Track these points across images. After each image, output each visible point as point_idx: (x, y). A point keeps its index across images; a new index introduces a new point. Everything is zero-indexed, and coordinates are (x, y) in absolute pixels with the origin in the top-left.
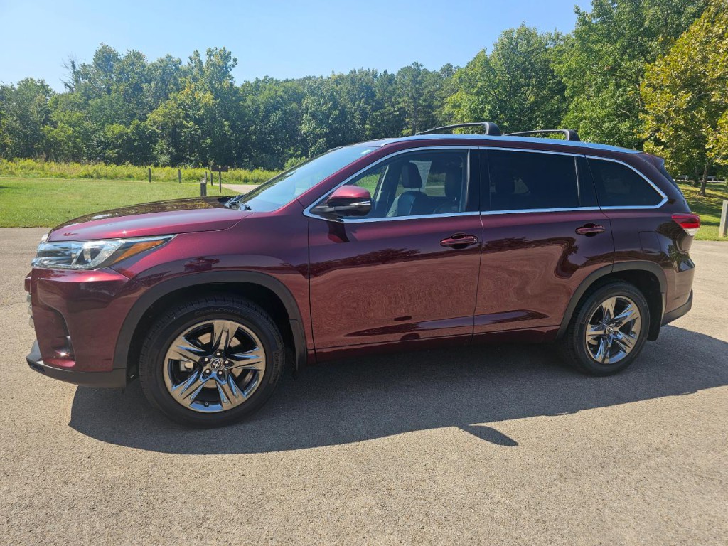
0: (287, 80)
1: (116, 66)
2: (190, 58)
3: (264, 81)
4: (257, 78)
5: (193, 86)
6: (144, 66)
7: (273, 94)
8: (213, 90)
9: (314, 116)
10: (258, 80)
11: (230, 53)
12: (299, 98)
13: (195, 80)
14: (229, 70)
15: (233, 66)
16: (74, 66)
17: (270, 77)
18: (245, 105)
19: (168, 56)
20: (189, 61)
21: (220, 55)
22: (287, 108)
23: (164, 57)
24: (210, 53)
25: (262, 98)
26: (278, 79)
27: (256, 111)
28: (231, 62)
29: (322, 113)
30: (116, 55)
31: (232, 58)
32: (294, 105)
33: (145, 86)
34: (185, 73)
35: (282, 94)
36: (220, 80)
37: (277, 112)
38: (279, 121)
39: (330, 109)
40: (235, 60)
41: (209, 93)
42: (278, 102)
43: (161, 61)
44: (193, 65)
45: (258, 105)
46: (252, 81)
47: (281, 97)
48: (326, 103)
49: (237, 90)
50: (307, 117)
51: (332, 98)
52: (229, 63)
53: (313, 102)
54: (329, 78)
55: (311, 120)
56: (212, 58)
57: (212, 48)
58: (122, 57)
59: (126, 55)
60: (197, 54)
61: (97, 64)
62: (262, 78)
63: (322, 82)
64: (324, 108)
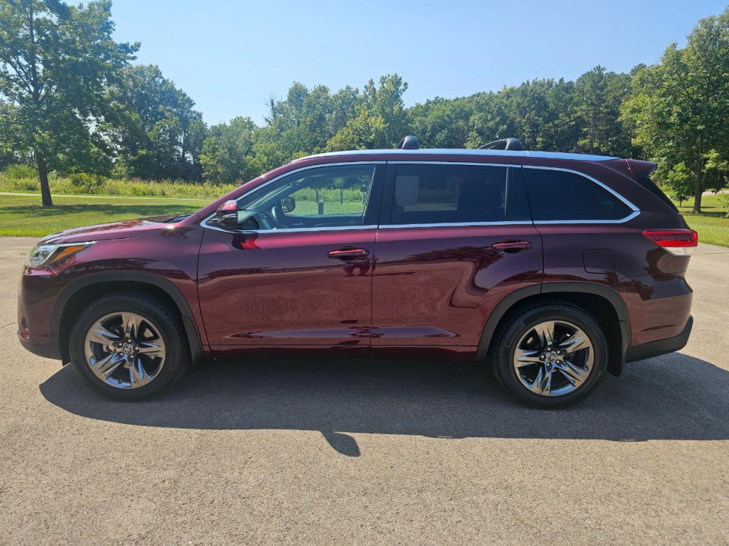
0: (457, 98)
1: (305, 101)
2: (365, 87)
3: (435, 103)
4: (428, 100)
5: (367, 113)
6: (327, 98)
7: (440, 113)
8: (385, 115)
9: (480, 132)
10: (429, 102)
11: (400, 79)
12: (466, 116)
13: (369, 107)
14: (400, 94)
15: (404, 90)
16: (272, 104)
17: (440, 97)
18: (414, 126)
19: (348, 88)
20: (365, 89)
21: (392, 81)
22: (454, 126)
23: (344, 89)
24: (383, 80)
25: (430, 119)
26: (448, 99)
27: (424, 132)
28: (402, 87)
29: (489, 128)
30: (305, 91)
31: (403, 83)
32: (461, 123)
33: (327, 115)
34: (361, 101)
35: (449, 113)
36: (391, 105)
37: (443, 131)
38: (444, 140)
39: (498, 124)
40: (406, 84)
41: (380, 117)
42: (445, 121)
43: (341, 92)
44: (367, 93)
45: (426, 126)
46: (423, 103)
47: (448, 116)
48: (493, 118)
49: (405, 114)
50: (474, 134)
51: (500, 112)
52: (400, 88)
53: (481, 118)
54: (499, 92)
55: (477, 137)
56: (385, 84)
57: (385, 75)
58: (310, 92)
59: (313, 90)
60: (372, 83)
61: (290, 100)
62: (432, 99)
63: (491, 97)
64: (490, 124)
